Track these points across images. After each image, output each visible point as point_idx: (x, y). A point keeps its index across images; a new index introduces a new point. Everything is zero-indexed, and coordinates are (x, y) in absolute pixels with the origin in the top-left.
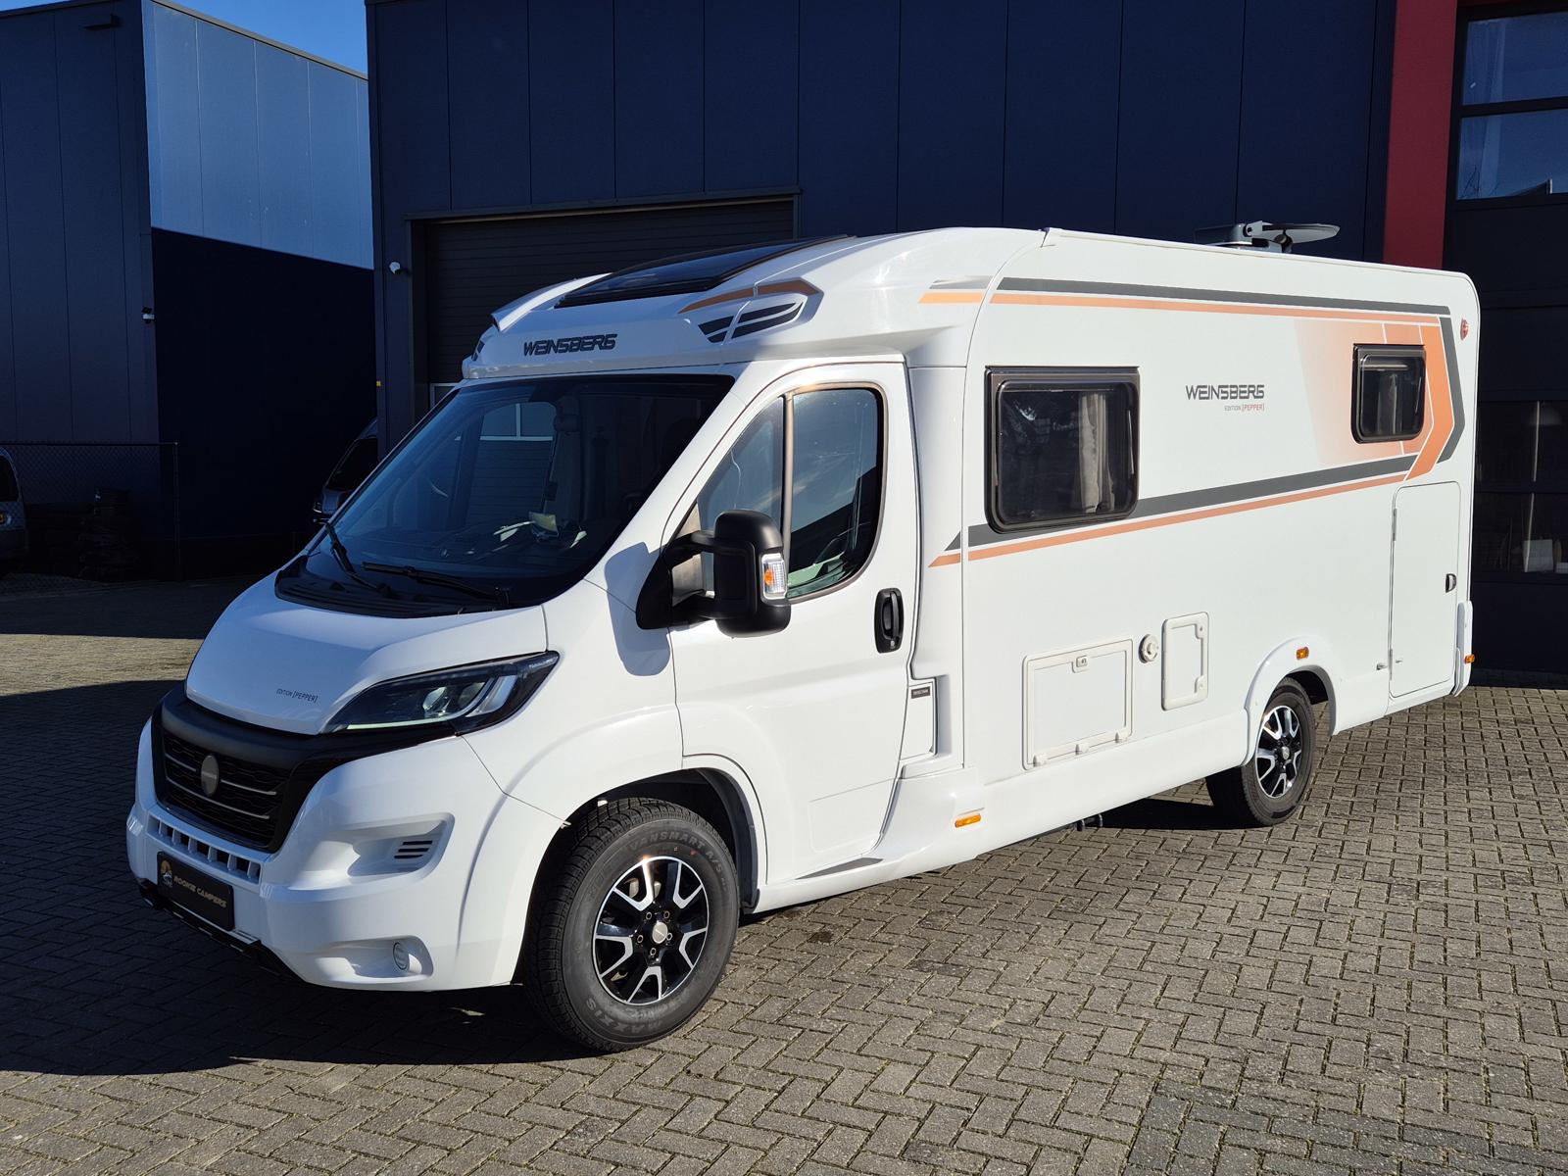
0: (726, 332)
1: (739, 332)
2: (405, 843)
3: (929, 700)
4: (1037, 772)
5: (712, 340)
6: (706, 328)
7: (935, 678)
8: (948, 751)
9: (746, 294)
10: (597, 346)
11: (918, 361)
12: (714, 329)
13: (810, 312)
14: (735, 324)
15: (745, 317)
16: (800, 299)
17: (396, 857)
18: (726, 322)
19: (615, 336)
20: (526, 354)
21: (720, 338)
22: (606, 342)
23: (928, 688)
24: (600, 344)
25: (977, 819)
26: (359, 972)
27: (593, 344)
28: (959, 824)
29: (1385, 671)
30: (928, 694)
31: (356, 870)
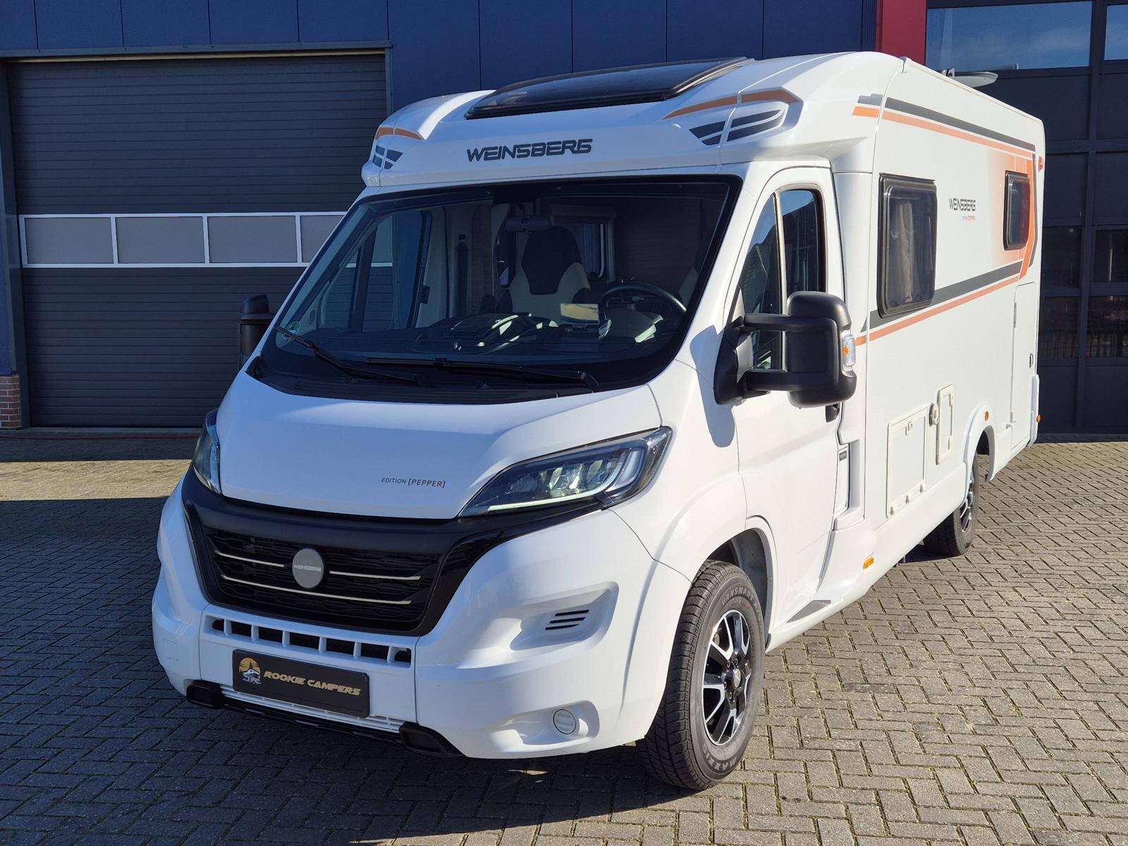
0: (720, 135)
1: (733, 136)
2: (557, 615)
3: (846, 460)
4: (893, 518)
5: (707, 142)
6: (699, 132)
7: (849, 444)
8: (857, 505)
9: (730, 101)
10: (568, 151)
11: (841, 166)
12: (708, 133)
13: (793, 118)
14: (728, 129)
15: (736, 122)
16: (783, 108)
17: (547, 629)
18: (719, 126)
19: (591, 140)
20: (471, 160)
21: (716, 141)
22: (581, 147)
23: (845, 452)
24: (572, 149)
25: (871, 561)
26: (526, 742)
27: (564, 148)
28: (866, 566)
29: (1009, 428)
30: (845, 457)
31: (518, 644)
